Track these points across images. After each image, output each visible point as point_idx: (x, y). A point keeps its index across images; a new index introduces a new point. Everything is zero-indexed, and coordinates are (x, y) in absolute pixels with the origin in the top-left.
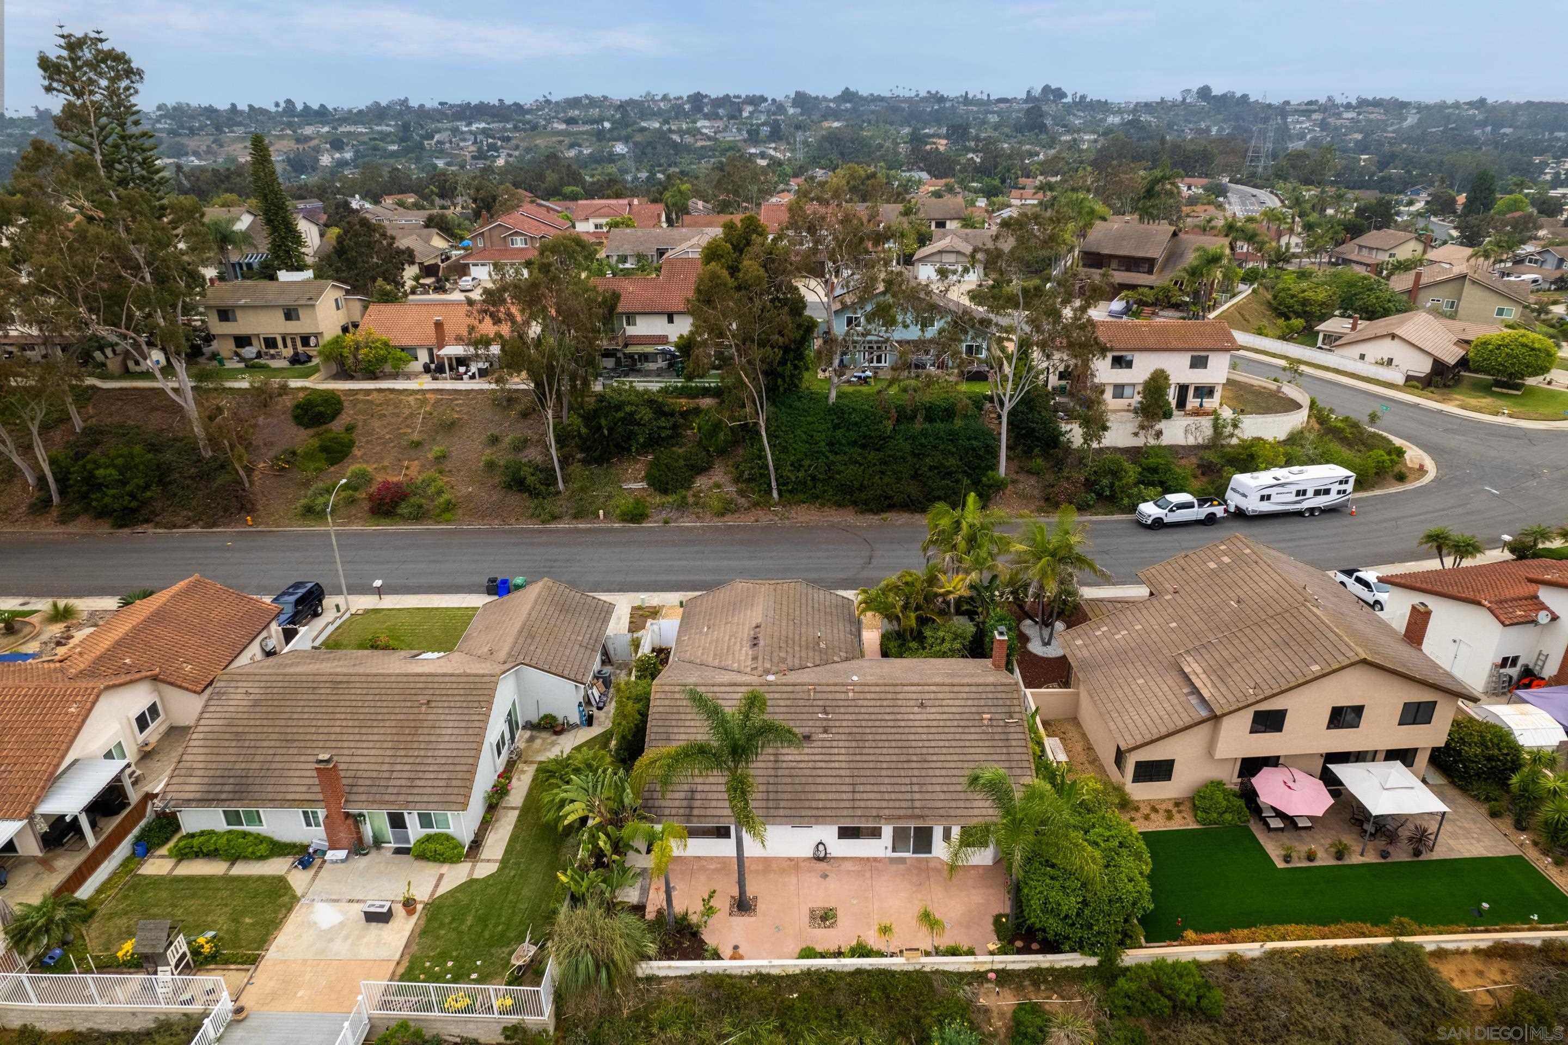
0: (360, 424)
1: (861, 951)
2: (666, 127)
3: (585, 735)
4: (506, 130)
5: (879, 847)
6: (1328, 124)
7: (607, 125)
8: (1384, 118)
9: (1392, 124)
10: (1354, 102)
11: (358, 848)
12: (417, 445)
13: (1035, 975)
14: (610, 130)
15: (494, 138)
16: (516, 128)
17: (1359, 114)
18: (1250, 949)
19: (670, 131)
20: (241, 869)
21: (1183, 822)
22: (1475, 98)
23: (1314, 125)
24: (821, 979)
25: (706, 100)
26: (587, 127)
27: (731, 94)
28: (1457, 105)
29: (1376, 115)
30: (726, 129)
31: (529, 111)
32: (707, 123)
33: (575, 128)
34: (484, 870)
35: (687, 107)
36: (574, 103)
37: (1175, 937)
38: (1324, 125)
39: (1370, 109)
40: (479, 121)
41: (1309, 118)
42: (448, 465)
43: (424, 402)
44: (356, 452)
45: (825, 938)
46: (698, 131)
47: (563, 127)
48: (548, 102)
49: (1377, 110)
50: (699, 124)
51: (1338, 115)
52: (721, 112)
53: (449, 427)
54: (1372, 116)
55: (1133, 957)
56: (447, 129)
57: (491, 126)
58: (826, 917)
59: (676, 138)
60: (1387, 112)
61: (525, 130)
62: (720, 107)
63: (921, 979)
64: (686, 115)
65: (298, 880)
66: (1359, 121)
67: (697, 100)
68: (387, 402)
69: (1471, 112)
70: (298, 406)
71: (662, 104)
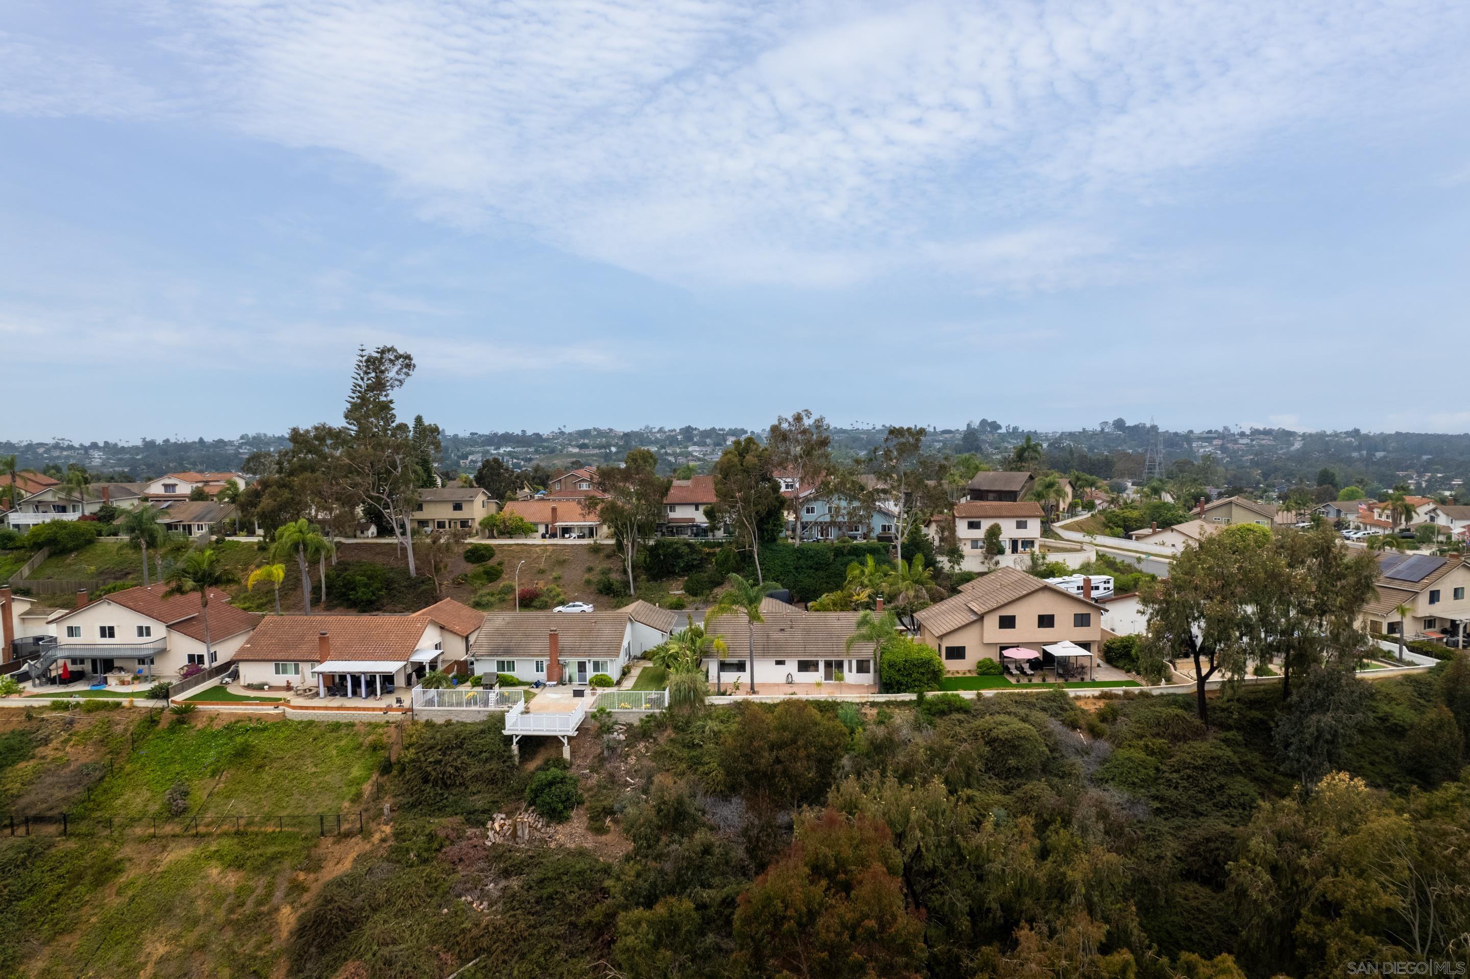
0: (506, 562)
2: (663, 451)
4: (527, 452)
6: (1227, 448)
7: (614, 449)
8: (1273, 443)
9: (1282, 448)
10: (1248, 432)
11: (561, 681)
12: (542, 572)
13: (888, 703)
14: (616, 453)
15: (518, 459)
16: (536, 452)
17: (1252, 440)
19: (666, 454)
22: (1350, 429)
23: (1216, 449)
25: (695, 432)
26: (596, 451)
27: (717, 428)
28: (1336, 435)
29: (1267, 441)
30: (712, 453)
31: (547, 440)
32: (697, 448)
33: (587, 452)
35: (679, 437)
36: (585, 433)
38: (1223, 449)
39: (1262, 436)
40: (506, 446)
41: (1211, 443)
42: (561, 582)
43: (545, 551)
44: (504, 576)
46: (690, 454)
47: (576, 450)
48: (562, 433)
49: (1267, 437)
50: (690, 449)
51: (1235, 442)
52: (708, 441)
53: (562, 563)
54: (1263, 442)
56: (478, 452)
57: (516, 450)
59: (672, 459)
60: (1275, 438)
61: (544, 453)
62: (708, 437)
64: (679, 443)
66: (1253, 446)
67: (688, 432)
68: (523, 551)
69: (1348, 440)
70: (467, 552)
71: (658, 435)
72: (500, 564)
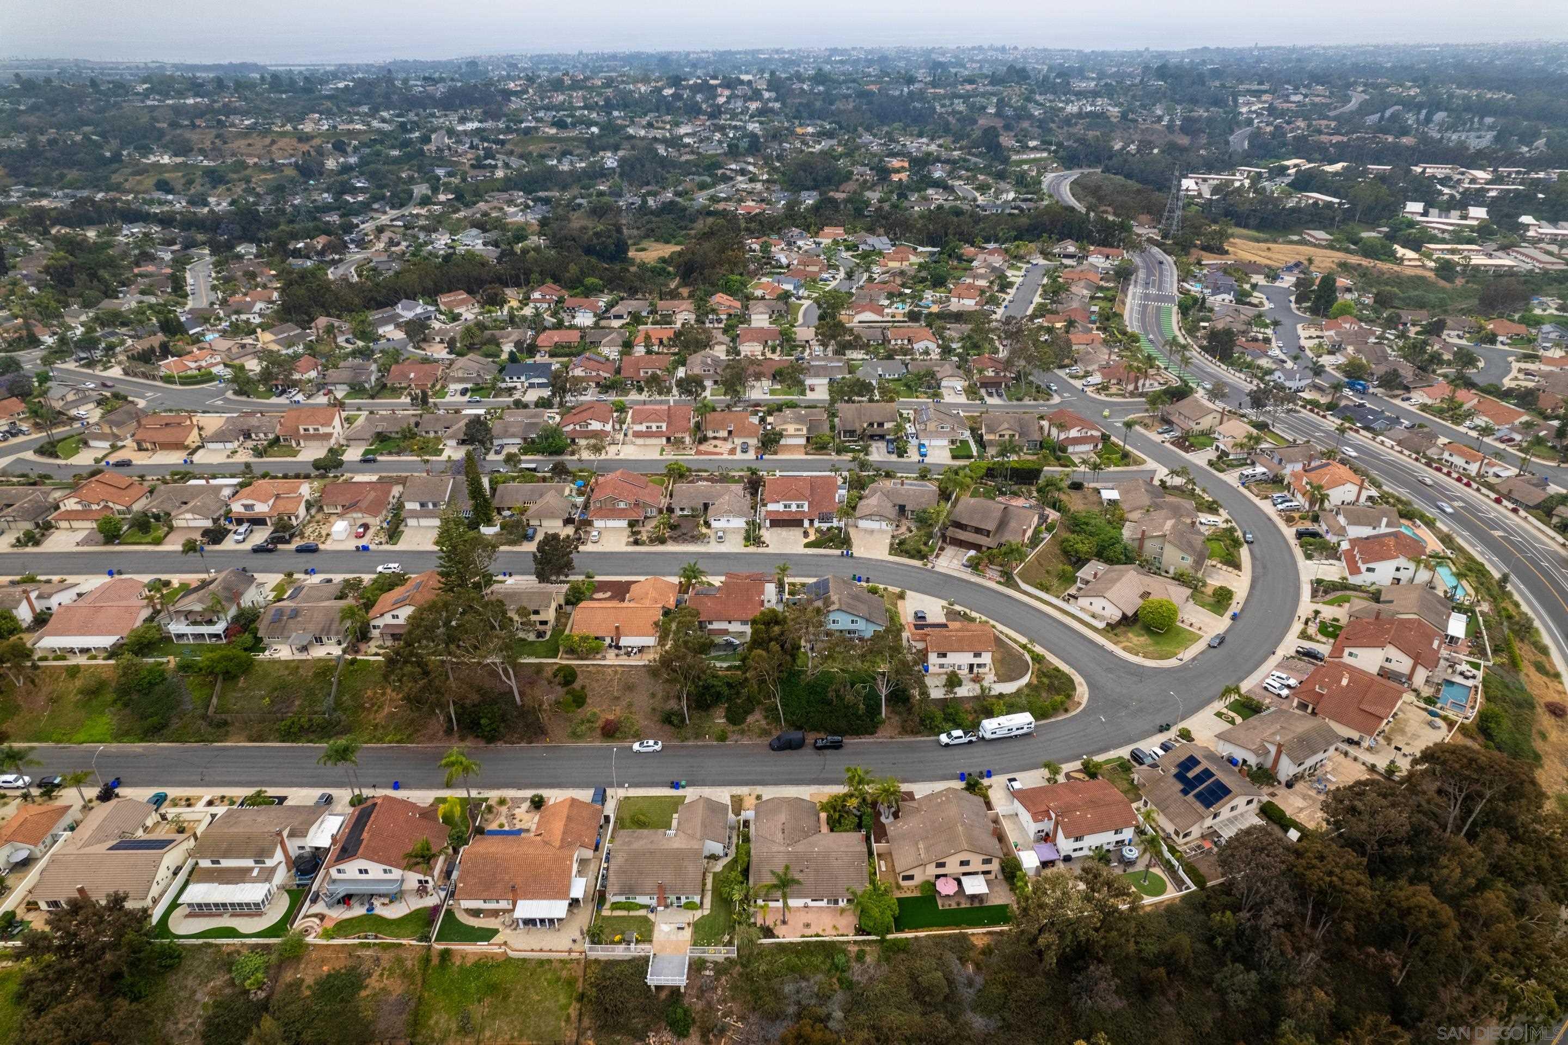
1: (817, 935)
3: (725, 861)
5: (824, 903)
11: (666, 907)
12: (617, 698)
13: (864, 942)
18: (922, 934)
20: (632, 913)
21: (917, 894)
24: (807, 943)
34: (706, 912)
37: (902, 931)
42: (634, 708)
44: (589, 701)
45: (808, 932)
55: (889, 937)
58: (808, 925)
63: (833, 943)
65: (651, 916)
72: (583, 688)
